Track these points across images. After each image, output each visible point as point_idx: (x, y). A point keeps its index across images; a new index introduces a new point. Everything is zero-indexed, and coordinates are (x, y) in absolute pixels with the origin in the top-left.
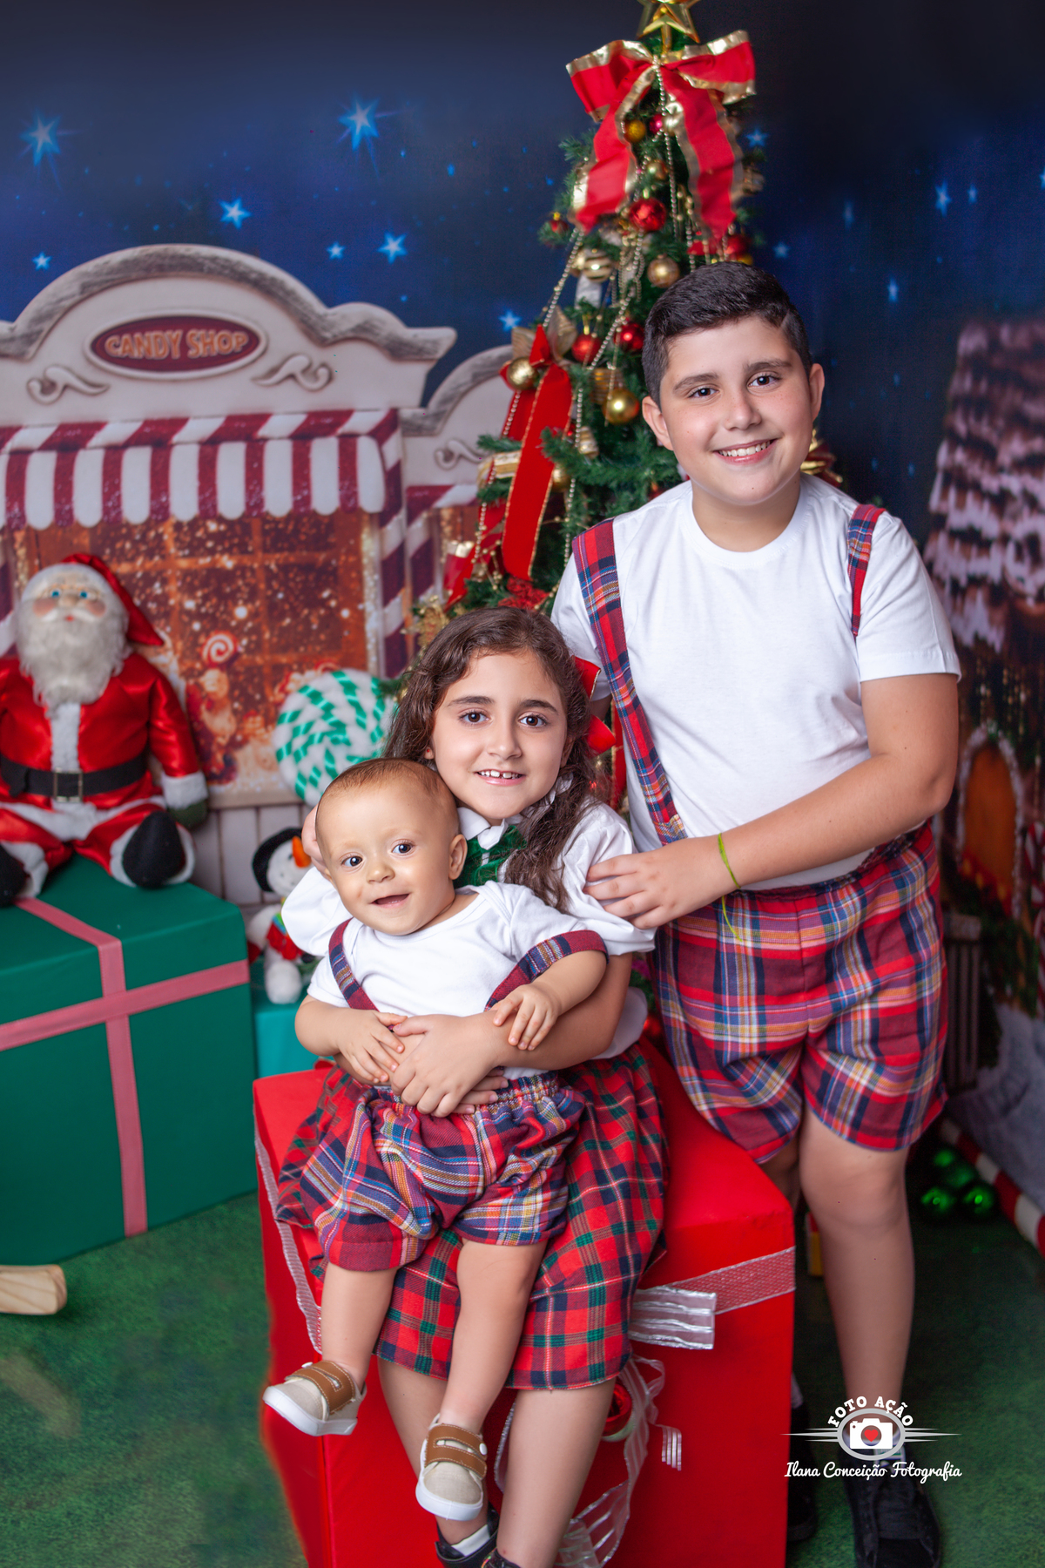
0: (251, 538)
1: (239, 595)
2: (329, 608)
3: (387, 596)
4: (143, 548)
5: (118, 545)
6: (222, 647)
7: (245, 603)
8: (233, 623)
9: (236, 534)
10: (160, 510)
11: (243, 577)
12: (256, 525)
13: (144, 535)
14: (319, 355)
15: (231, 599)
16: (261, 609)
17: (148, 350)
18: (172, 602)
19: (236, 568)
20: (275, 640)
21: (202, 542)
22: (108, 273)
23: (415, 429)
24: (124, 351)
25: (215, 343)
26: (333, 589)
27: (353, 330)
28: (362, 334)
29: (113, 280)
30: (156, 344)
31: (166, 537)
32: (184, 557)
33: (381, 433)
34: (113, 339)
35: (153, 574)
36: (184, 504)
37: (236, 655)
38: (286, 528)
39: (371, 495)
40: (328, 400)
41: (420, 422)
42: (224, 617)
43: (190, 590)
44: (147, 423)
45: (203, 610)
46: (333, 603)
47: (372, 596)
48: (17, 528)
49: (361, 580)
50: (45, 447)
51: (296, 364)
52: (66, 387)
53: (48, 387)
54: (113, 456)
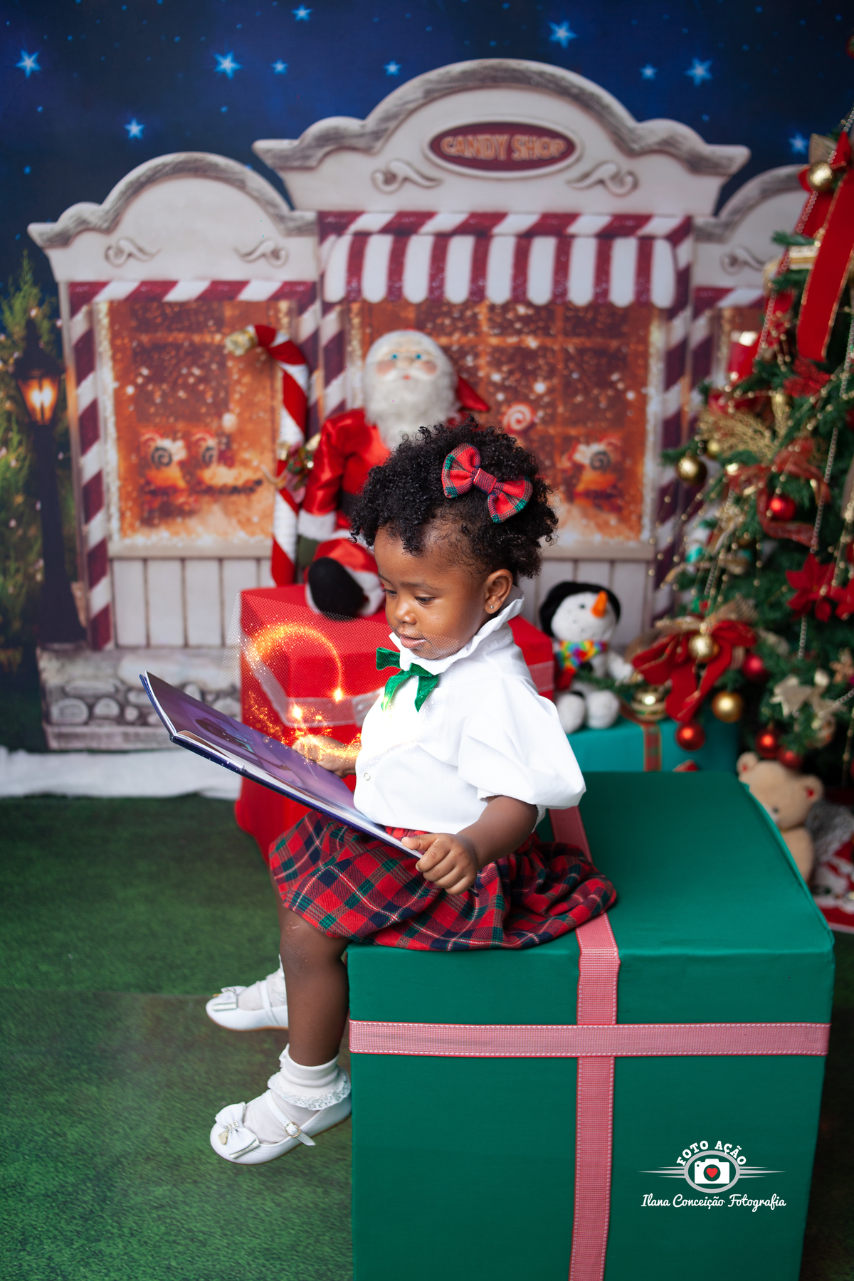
0: (554, 323)
1: (539, 372)
2: (616, 390)
3: (670, 381)
4: (460, 325)
5: (439, 321)
6: (520, 416)
7: (545, 379)
8: (532, 397)
9: (542, 318)
10: (477, 293)
12: (559, 311)
13: (462, 314)
14: (626, 164)
15: (532, 375)
16: (558, 386)
17: (478, 151)
18: (481, 374)
19: (539, 348)
20: (567, 414)
21: (511, 323)
22: (449, 82)
23: (706, 236)
24: (458, 151)
25: (537, 147)
26: (622, 372)
27: (659, 143)
28: (666, 148)
29: (451, 88)
31: (481, 317)
32: (496, 335)
33: (675, 237)
34: (449, 139)
35: (467, 349)
36: (499, 288)
37: (532, 425)
38: (586, 316)
39: (663, 292)
40: (631, 205)
41: (711, 229)
42: (525, 391)
43: (496, 364)
44: (473, 215)
45: (507, 383)
46: (621, 386)
47: (656, 381)
48: (354, 300)
49: (646, 367)
50: (385, 230)
51: (605, 172)
52: (406, 179)
53: (390, 178)
54: (441, 242)
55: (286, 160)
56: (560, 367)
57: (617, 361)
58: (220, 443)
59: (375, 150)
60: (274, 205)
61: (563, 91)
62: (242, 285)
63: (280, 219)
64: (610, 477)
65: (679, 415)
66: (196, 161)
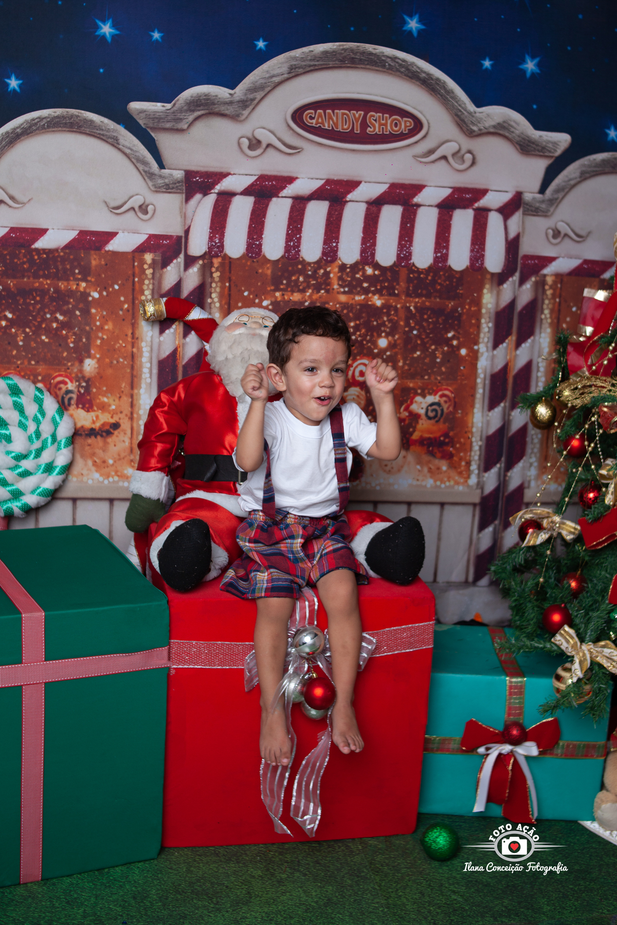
0: (398, 284)
1: (383, 329)
2: (452, 345)
3: (497, 341)
4: (313, 282)
5: (294, 278)
7: (386, 337)
8: (376, 351)
9: (387, 279)
10: (330, 252)
11: (388, 315)
12: (403, 273)
13: (315, 272)
14: (466, 143)
15: (376, 331)
16: (398, 342)
17: (336, 125)
19: (384, 306)
20: (406, 368)
21: (360, 282)
22: (311, 60)
23: (533, 210)
24: (317, 123)
25: (388, 124)
26: (456, 331)
27: (494, 127)
28: (501, 131)
29: (315, 65)
30: (342, 120)
31: (332, 275)
32: (344, 293)
33: (507, 211)
34: (310, 112)
36: (349, 250)
38: (427, 278)
39: (494, 260)
40: (470, 179)
41: (538, 205)
42: (370, 346)
44: (328, 182)
46: (455, 343)
47: (486, 340)
48: (217, 256)
49: (478, 326)
50: (246, 192)
51: (448, 149)
52: (269, 145)
53: (255, 144)
54: (299, 204)
55: (158, 121)
56: (402, 323)
57: (453, 320)
58: (79, 386)
59: (243, 117)
60: (145, 163)
61: (413, 76)
62: (111, 235)
63: (151, 175)
64: (443, 426)
65: (505, 369)
66: (72, 116)
